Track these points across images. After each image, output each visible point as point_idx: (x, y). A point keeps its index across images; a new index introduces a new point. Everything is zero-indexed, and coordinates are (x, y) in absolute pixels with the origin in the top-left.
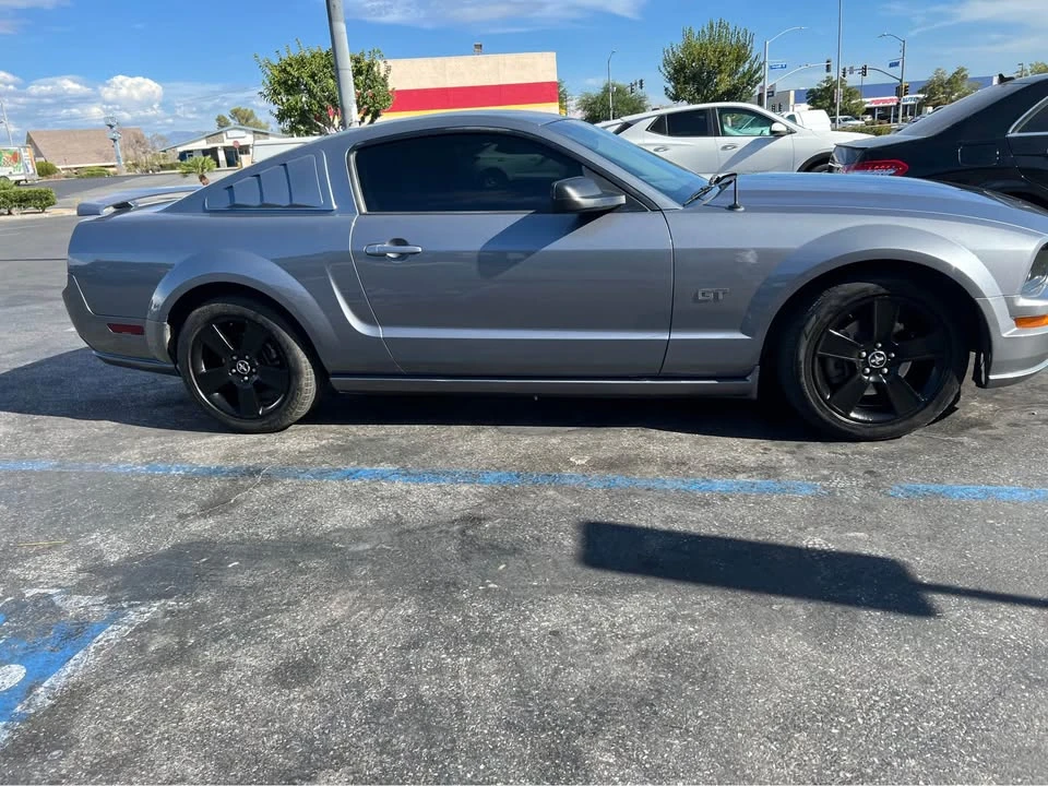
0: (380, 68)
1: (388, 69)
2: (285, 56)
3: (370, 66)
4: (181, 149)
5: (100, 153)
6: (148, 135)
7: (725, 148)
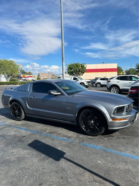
0: (85, 66)
1: (86, 66)
2: (70, 64)
3: (83, 66)
4: (58, 76)
5: (47, 76)
6: (55, 74)
7: (130, 83)
